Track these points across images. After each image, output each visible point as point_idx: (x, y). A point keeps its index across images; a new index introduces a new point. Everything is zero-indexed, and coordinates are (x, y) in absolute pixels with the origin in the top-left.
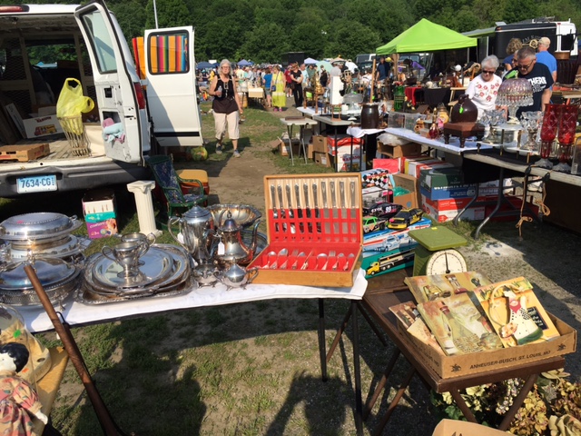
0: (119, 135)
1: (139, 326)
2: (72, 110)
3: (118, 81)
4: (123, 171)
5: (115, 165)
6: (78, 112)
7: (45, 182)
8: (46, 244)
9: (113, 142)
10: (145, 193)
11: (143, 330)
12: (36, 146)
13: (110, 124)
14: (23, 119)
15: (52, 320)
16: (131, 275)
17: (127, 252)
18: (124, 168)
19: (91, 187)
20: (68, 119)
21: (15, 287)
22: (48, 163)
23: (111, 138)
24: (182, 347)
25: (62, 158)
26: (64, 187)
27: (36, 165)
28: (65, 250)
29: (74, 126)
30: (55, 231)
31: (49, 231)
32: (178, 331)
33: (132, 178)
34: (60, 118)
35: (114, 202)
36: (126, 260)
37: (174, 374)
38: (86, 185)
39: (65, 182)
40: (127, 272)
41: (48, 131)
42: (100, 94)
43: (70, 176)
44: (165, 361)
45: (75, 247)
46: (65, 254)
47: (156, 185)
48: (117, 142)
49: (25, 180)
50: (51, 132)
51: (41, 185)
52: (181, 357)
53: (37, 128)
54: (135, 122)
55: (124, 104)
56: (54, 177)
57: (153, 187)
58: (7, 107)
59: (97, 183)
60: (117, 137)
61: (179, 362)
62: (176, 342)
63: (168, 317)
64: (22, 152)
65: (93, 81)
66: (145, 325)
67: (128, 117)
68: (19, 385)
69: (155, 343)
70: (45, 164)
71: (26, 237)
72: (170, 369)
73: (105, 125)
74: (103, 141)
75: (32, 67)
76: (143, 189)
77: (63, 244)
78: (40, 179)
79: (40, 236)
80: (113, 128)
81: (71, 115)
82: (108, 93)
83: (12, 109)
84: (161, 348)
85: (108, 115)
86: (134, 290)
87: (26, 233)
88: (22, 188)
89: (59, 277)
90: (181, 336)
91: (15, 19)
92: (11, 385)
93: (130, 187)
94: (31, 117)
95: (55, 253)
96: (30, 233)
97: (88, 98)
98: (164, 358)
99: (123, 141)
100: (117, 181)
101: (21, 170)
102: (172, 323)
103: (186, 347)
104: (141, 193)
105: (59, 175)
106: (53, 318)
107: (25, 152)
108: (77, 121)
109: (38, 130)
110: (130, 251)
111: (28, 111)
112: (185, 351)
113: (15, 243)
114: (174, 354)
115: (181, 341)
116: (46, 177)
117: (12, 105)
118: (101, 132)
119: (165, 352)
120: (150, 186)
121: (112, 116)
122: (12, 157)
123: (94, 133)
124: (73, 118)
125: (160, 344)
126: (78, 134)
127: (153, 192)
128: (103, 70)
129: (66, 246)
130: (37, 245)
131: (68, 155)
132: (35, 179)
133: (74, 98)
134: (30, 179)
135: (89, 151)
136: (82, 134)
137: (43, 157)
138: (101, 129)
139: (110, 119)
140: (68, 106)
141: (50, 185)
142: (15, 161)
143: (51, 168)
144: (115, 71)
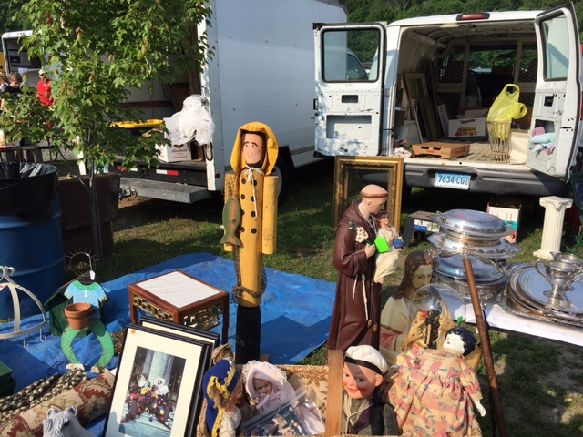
0: (549, 146)
1: (526, 347)
2: (504, 115)
3: (565, 89)
4: (540, 183)
5: (533, 176)
6: (509, 118)
7: (459, 180)
8: (478, 241)
9: (539, 152)
10: (558, 210)
11: (530, 353)
12: (459, 145)
13: (540, 133)
14: (450, 119)
15: (476, 316)
16: (559, 297)
17: (562, 273)
18: (541, 181)
19: (502, 193)
20: (497, 124)
21: (449, 274)
22: (466, 163)
23: (539, 147)
24: (573, 389)
25: (479, 160)
26: (475, 188)
27: (455, 163)
28: (492, 252)
29: (501, 132)
30: (489, 231)
31: (482, 230)
32: (570, 371)
33: (547, 191)
34: (489, 122)
35: (520, 213)
36: (558, 280)
37: (560, 415)
38: (496, 191)
39: (478, 183)
40: (555, 293)
41: (469, 132)
42: (539, 101)
43: (484, 179)
44: (550, 396)
45: (502, 252)
46: (491, 256)
47: (574, 204)
48: (544, 153)
49: (443, 175)
50: (471, 134)
51: (455, 182)
52: (569, 400)
53: (460, 129)
54: (570, 134)
55: (564, 114)
56: (470, 177)
57: (569, 206)
58: (439, 107)
59: (508, 190)
60: (545, 148)
61: (567, 405)
62: (566, 381)
63: (560, 351)
64: (446, 149)
65: (534, 88)
66: (533, 349)
67: (564, 128)
68: (467, 369)
69: (541, 372)
70: (464, 164)
71: (460, 230)
72: (555, 407)
73: (534, 134)
74: (526, 149)
75: (469, 72)
76: (557, 206)
77: (492, 246)
78: (456, 177)
79: (473, 233)
80: (543, 137)
81: (502, 120)
82: (549, 101)
83: (442, 110)
84: (548, 380)
85: (540, 123)
86: (564, 315)
87: (462, 227)
88: (439, 182)
89: (489, 277)
90: (573, 377)
91: (474, 26)
92: (460, 367)
93: (543, 201)
94: (457, 118)
95: (481, 252)
96: (465, 228)
97: (522, 105)
98: (549, 392)
99: (550, 152)
100: (530, 192)
101: (442, 165)
102: (564, 359)
103: (577, 391)
104: (554, 210)
105: (474, 176)
106: (478, 314)
107: (449, 150)
108: (506, 126)
109: (460, 131)
110: (566, 273)
111: (454, 113)
112: (575, 395)
113: (451, 233)
114: (562, 393)
115: (572, 382)
116: (462, 176)
117: (443, 106)
118: (527, 140)
119: (551, 386)
120: (566, 204)
121: (545, 125)
122: (437, 153)
123: (520, 141)
124: (502, 124)
125: (546, 375)
126: (503, 139)
127: (567, 211)
128: (548, 77)
129: (494, 249)
130: (470, 240)
131: (485, 158)
132: (451, 176)
133: (508, 104)
134: (447, 175)
135: (509, 157)
136: (506, 140)
137: (462, 156)
138: (528, 137)
139: (541, 128)
140: (500, 111)
141: (463, 184)
142: (438, 157)
143: (469, 168)
144: (565, 79)
